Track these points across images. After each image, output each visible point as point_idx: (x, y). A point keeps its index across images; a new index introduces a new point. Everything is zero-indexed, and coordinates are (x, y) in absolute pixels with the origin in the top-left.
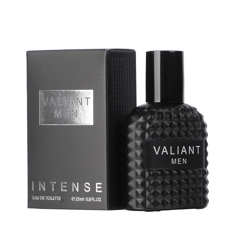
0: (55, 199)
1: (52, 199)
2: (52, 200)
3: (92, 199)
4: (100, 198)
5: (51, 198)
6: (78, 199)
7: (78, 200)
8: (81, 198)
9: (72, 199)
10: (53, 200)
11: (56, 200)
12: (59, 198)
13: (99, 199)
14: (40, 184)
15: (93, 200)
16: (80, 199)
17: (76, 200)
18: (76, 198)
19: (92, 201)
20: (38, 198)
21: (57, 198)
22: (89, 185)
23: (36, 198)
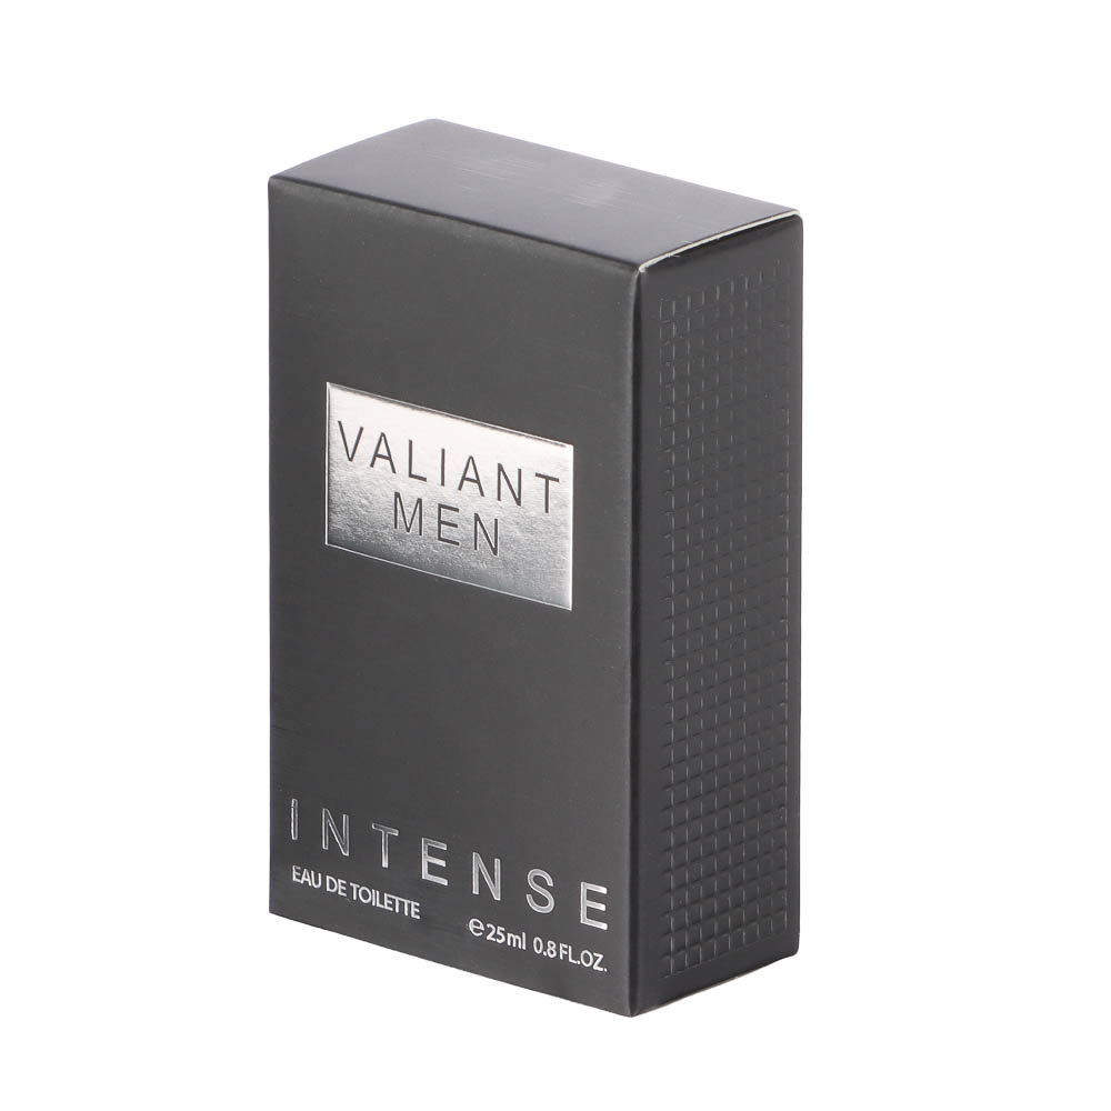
0: (393, 906)
1: (382, 902)
2: (378, 905)
3: (562, 952)
4: (601, 956)
5: (374, 898)
6: (499, 933)
7: (500, 938)
8: (512, 935)
9: (471, 927)
10: (386, 907)
11: (397, 911)
12: (409, 905)
13: (596, 958)
14: (326, 820)
15: (566, 956)
16: (509, 935)
17: (489, 937)
18: (491, 929)
19: (561, 957)
20: (317, 883)
21: (402, 904)
22: (550, 883)
23: (308, 880)
